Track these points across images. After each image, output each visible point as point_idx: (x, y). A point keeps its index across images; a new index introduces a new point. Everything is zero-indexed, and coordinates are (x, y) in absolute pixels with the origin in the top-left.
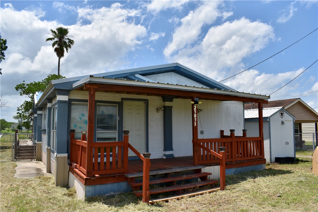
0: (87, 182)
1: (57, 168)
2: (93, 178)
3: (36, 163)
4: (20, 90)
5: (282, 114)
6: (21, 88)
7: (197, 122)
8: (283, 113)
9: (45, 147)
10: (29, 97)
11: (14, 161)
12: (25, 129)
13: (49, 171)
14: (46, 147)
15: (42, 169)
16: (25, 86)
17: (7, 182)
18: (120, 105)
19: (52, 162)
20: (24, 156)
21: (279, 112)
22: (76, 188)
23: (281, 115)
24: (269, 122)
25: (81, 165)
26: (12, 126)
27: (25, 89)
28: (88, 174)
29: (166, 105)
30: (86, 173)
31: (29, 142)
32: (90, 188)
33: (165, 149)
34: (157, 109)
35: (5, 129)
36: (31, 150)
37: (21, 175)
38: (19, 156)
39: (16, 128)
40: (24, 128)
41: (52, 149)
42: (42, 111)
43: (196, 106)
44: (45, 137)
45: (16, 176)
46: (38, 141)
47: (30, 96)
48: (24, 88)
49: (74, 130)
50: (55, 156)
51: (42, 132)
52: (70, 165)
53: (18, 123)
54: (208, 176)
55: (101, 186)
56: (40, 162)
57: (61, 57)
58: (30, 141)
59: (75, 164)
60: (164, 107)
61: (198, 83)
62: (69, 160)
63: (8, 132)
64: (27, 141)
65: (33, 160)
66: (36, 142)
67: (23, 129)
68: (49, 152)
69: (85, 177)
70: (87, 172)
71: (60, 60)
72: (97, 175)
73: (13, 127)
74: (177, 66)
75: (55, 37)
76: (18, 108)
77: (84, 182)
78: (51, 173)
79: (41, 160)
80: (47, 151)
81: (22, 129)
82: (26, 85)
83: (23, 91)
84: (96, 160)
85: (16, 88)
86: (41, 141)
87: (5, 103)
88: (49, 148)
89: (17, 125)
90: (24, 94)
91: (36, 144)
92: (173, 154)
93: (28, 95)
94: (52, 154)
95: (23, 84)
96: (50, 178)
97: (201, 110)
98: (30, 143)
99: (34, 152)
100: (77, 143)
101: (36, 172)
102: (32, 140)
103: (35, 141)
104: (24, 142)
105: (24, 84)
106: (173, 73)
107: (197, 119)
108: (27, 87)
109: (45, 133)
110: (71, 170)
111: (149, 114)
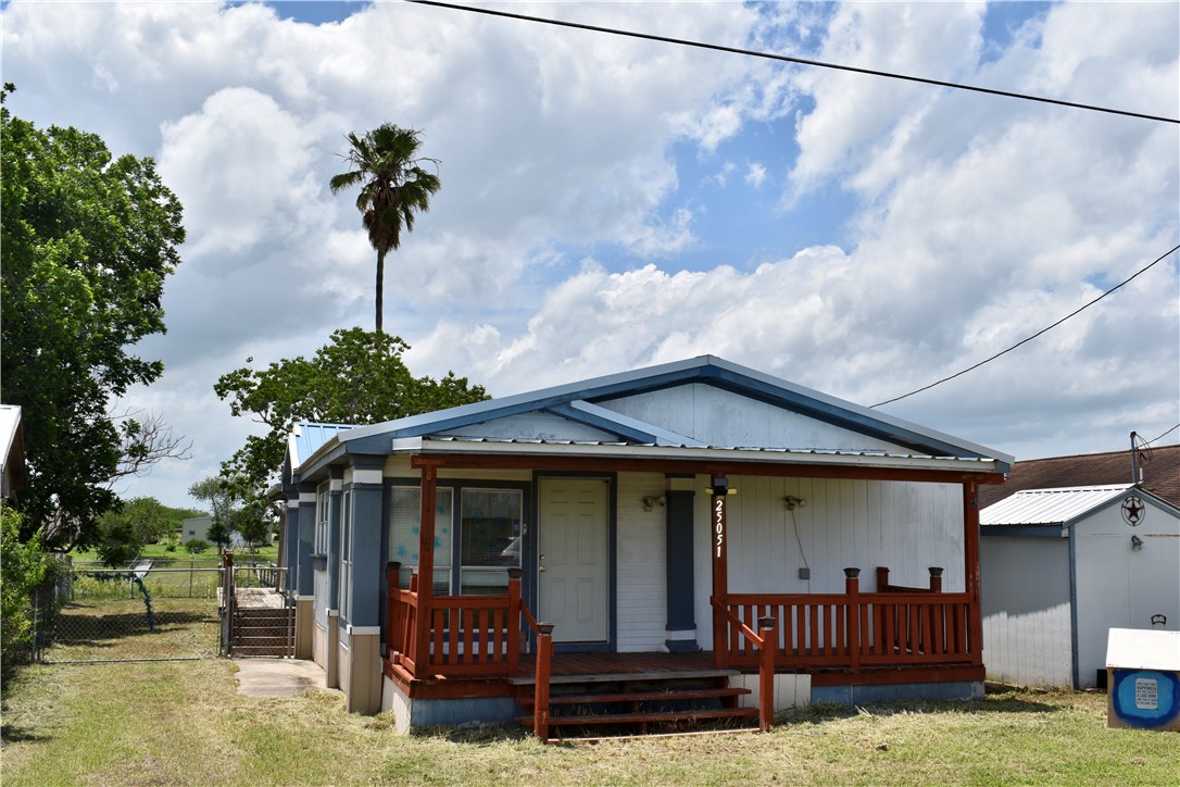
0: (416, 691)
1: (353, 666)
2: (428, 682)
3: (296, 664)
4: (232, 396)
5: (1134, 511)
6: (235, 388)
7: (724, 546)
8: (1137, 505)
9: (323, 610)
10: (266, 421)
11: (226, 657)
12: (242, 542)
13: (335, 683)
14: (327, 609)
15: (314, 679)
16: (251, 379)
17: (221, 702)
18: (530, 491)
19: (342, 653)
20: (256, 642)
21: (1120, 504)
22: (395, 713)
23: (1128, 513)
24: (1070, 540)
25: (407, 655)
26: (187, 525)
27: (250, 391)
28: (418, 672)
29: (673, 488)
30: (413, 671)
31: (269, 596)
32: (422, 706)
33: (670, 627)
34: (645, 501)
35: (155, 542)
36: (278, 623)
37: (255, 690)
38: (240, 642)
39: (202, 535)
40: (236, 537)
41: (344, 617)
42: (315, 491)
43: (724, 501)
44: (322, 580)
45: (241, 690)
46: (301, 594)
47: (269, 418)
48: (247, 385)
49: (398, 564)
50: (348, 631)
51: (316, 564)
52: (386, 657)
53: (212, 514)
54: (740, 696)
55: (448, 702)
56: (307, 662)
57: (386, 251)
58: (271, 593)
59: (396, 653)
60: (669, 494)
61: (792, 413)
62: (384, 645)
63: (170, 554)
64: (261, 594)
65: (286, 657)
66: (296, 597)
67: (234, 542)
68: (336, 624)
69: (411, 678)
70: (417, 666)
71: (385, 260)
72: (440, 677)
73: (192, 533)
74: (710, 367)
75: (365, 167)
76: (224, 465)
77: (409, 689)
78: (340, 689)
79: (311, 658)
80: (329, 623)
81: (228, 541)
82: (254, 377)
83: (242, 398)
84: (439, 648)
85: (216, 387)
86: (312, 594)
87: (173, 442)
88: (334, 613)
89: (210, 524)
90: (245, 408)
91: (294, 603)
92: (695, 641)
93: (263, 413)
94: (341, 629)
95: (241, 372)
96: (336, 699)
97: (799, 501)
98: (273, 600)
99: (290, 630)
100: (403, 599)
101: (297, 686)
102: (277, 591)
103: (291, 593)
104: (253, 597)
105: (246, 373)
106: (698, 386)
107: (724, 538)
108: (259, 381)
109: (324, 569)
110: (388, 671)
111: (618, 517)
